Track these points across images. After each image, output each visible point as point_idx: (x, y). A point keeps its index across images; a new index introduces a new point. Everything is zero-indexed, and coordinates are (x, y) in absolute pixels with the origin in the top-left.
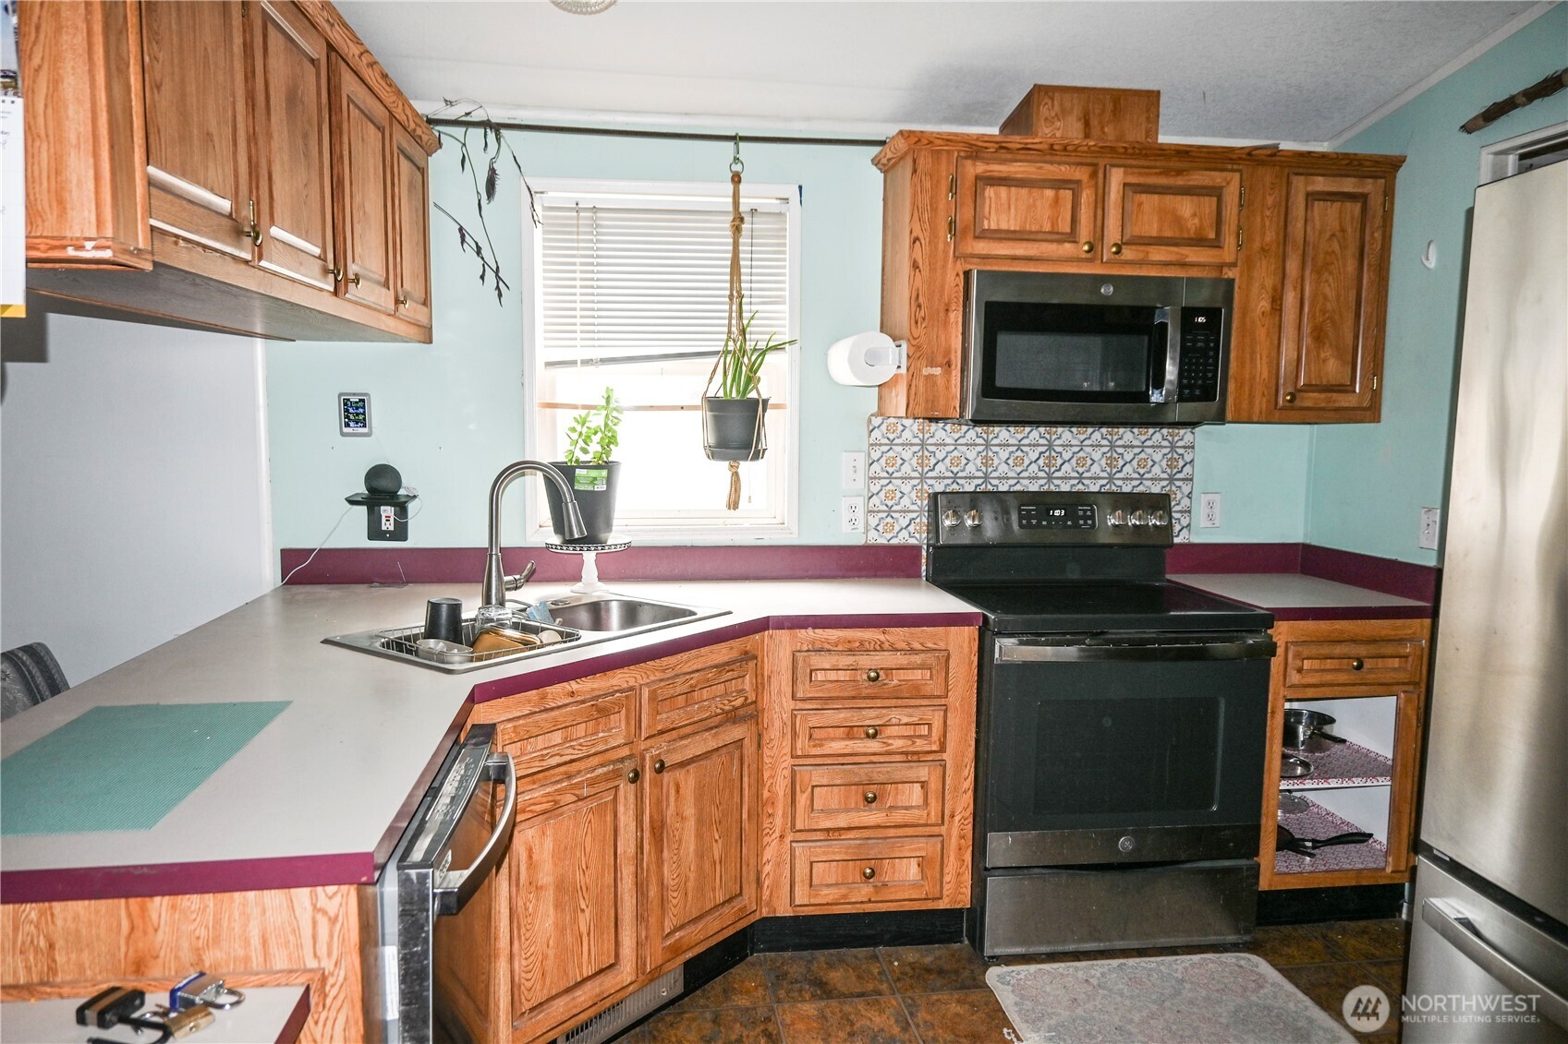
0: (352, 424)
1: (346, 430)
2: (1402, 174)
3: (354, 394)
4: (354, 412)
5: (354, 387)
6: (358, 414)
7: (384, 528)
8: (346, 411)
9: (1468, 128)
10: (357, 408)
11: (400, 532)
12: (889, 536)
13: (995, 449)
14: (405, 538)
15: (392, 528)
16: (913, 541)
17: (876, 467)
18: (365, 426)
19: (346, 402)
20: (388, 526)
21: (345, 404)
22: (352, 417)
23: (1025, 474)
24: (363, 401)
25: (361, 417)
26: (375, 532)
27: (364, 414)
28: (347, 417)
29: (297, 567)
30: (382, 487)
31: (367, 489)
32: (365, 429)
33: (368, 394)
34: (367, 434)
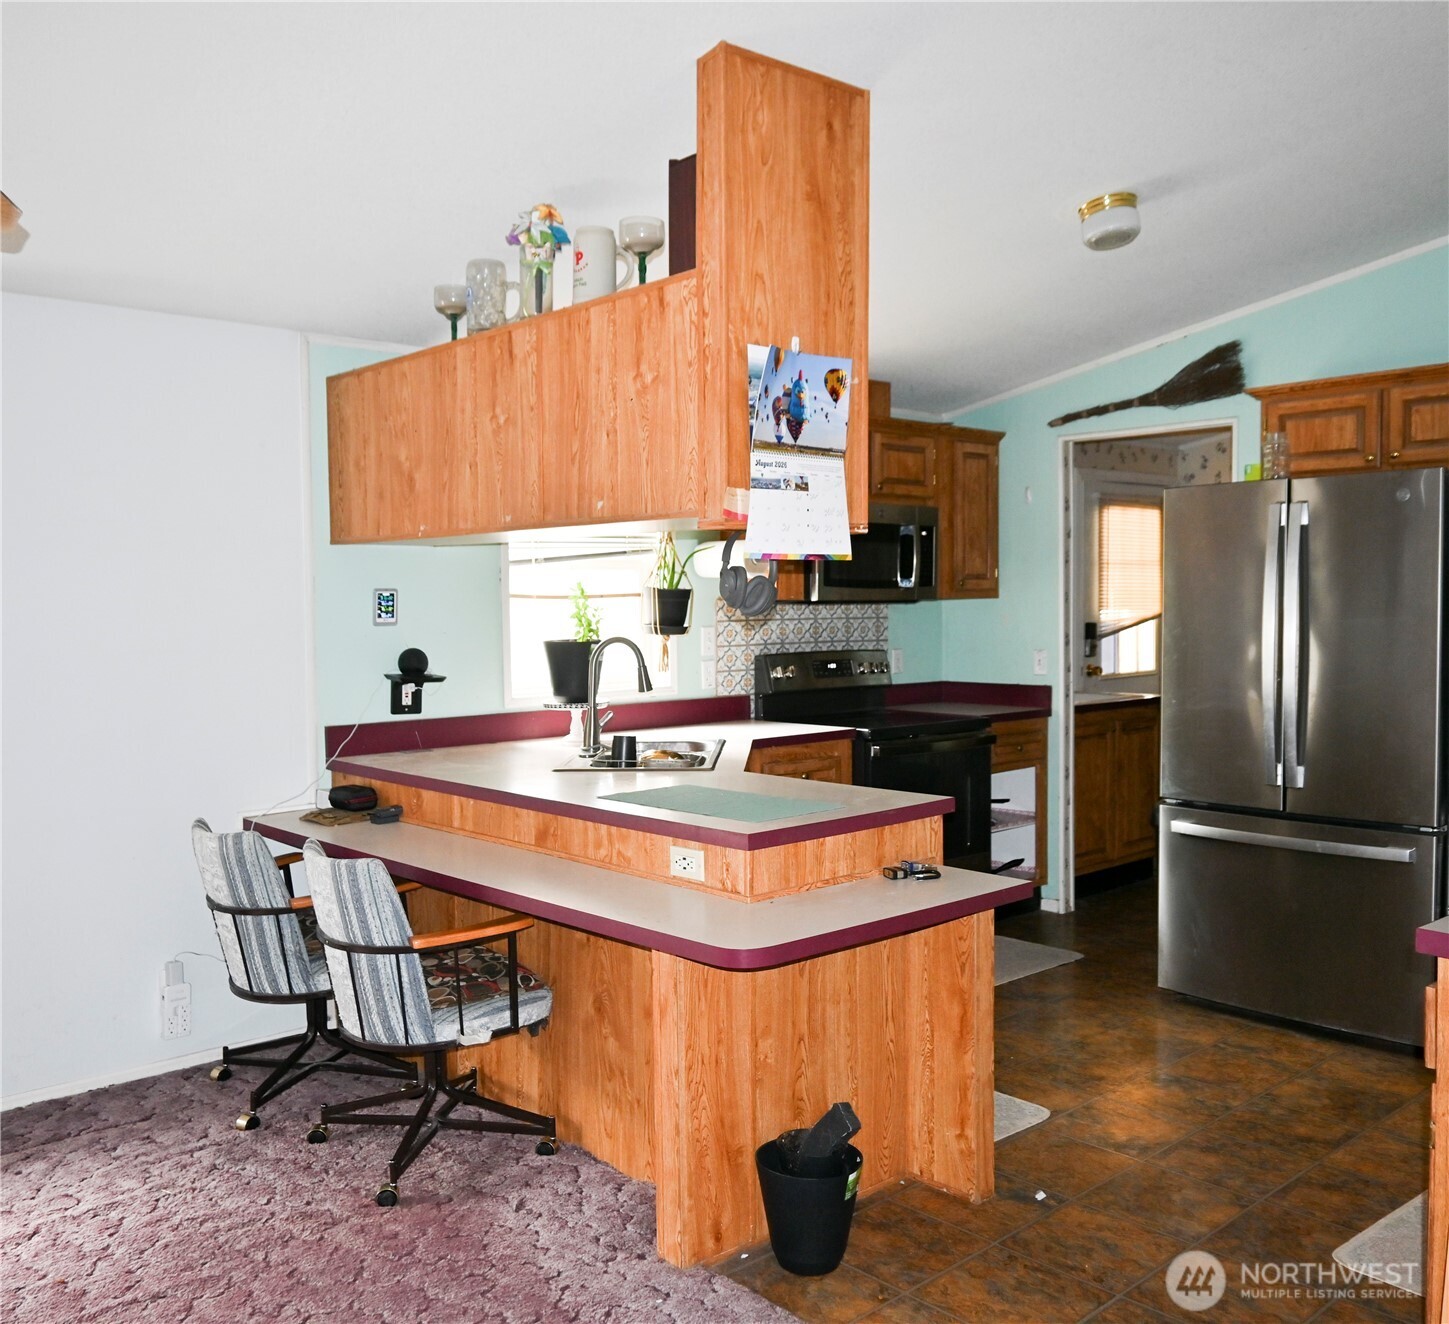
0: (383, 615)
1: (379, 620)
2: (1003, 444)
3: (386, 590)
4: (386, 604)
5: (386, 583)
6: (388, 607)
7: (404, 703)
8: (380, 604)
9: (1052, 424)
10: (388, 601)
11: (416, 706)
12: (729, 689)
13: (787, 622)
14: (419, 712)
15: (410, 703)
16: (743, 693)
17: (721, 638)
18: (393, 616)
19: (380, 596)
20: (407, 701)
21: (379, 598)
22: (383, 609)
23: (803, 640)
24: (392, 595)
25: (390, 609)
26: (397, 707)
27: (393, 606)
28: (379, 609)
29: (342, 741)
30: (413, 667)
31: (401, 670)
32: (393, 620)
33: (395, 590)
34: (395, 624)
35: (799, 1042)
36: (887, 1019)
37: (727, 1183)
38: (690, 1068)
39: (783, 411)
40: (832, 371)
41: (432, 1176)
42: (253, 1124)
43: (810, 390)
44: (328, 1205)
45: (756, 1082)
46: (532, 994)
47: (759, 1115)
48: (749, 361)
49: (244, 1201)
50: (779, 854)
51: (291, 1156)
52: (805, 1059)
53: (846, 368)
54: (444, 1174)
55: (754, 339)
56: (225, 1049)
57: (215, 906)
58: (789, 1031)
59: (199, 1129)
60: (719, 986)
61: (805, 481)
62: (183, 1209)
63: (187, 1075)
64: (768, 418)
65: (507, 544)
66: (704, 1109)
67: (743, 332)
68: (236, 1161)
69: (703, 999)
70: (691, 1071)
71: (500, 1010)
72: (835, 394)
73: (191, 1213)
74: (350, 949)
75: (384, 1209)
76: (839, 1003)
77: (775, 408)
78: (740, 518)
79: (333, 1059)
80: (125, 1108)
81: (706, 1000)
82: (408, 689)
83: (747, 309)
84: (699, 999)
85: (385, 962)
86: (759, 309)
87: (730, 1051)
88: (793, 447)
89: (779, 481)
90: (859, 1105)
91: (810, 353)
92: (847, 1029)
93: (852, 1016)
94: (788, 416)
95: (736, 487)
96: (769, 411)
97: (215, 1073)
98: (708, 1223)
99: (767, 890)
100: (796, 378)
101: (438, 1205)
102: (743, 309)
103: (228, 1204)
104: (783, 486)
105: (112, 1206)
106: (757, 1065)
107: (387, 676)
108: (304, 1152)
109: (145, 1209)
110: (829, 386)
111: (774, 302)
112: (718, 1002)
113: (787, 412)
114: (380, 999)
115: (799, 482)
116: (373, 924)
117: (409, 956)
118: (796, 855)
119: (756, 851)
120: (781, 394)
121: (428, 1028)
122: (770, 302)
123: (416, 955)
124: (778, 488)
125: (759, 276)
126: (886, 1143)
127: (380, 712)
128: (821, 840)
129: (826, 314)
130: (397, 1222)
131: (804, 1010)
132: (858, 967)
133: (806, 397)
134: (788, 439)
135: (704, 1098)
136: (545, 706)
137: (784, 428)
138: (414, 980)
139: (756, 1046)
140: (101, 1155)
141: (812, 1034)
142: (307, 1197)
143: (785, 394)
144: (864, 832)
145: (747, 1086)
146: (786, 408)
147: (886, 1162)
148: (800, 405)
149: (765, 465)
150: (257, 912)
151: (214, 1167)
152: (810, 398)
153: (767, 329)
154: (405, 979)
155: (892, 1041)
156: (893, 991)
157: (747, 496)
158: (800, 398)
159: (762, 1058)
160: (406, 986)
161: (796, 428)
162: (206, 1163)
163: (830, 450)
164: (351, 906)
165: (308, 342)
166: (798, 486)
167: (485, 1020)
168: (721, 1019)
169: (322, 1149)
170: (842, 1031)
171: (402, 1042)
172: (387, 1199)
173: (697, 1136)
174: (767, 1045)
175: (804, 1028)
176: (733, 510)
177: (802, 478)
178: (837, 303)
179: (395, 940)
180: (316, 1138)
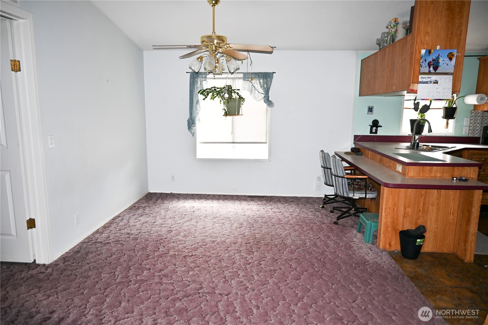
1: (369, 113)
4: (370, 110)
5: (371, 105)
7: (373, 131)
8: (369, 109)
11: (376, 132)
14: (377, 134)
16: (478, 136)
17: (472, 121)
19: (369, 108)
20: (374, 131)
24: (372, 107)
26: (371, 132)
27: (372, 110)
28: (369, 110)
29: (357, 139)
30: (375, 124)
31: (372, 124)
32: (372, 113)
33: (373, 106)
34: (372, 114)
35: (419, 212)
36: (451, 214)
37: (394, 235)
38: (386, 209)
39: (431, 65)
40: (450, 53)
41: (347, 223)
42: (323, 207)
43: (442, 59)
44: (325, 221)
45: (404, 217)
46: (372, 192)
47: (405, 224)
48: (421, 53)
49: (312, 217)
50: (417, 168)
51: (325, 213)
52: (421, 216)
53: (455, 52)
54: (349, 223)
55: (424, 48)
56: (325, 195)
57: (322, 167)
58: (416, 208)
59: (314, 206)
60: (396, 194)
61: (437, 81)
62: (302, 215)
63: (318, 198)
64: (426, 67)
65: (405, 95)
66: (389, 218)
67: (421, 47)
68: (316, 211)
69: (391, 195)
70: (386, 210)
71: (363, 194)
72: (451, 59)
73: (304, 216)
74: (335, 176)
75: (334, 224)
76: (433, 206)
77: (429, 64)
78: (415, 91)
79: (343, 201)
80: (305, 200)
81: (392, 196)
82: (374, 128)
83: (423, 41)
84: (390, 195)
85: (340, 179)
86: (427, 40)
87: (398, 208)
88: (434, 73)
89: (428, 82)
90: (438, 231)
91: (443, 49)
92: (436, 213)
93: (438, 210)
94: (433, 66)
95: (415, 83)
96: (427, 65)
97: (323, 199)
98: (388, 242)
99: (412, 176)
100: (437, 56)
101: (344, 227)
102: (421, 41)
103: (310, 217)
104: (429, 83)
105: (293, 212)
106: (405, 213)
107: (369, 125)
108: (328, 213)
109: (298, 214)
110: (449, 57)
111: (432, 38)
112: (395, 197)
113: (433, 65)
114: (339, 186)
115: (435, 81)
116: (338, 171)
117: (344, 179)
118: (423, 169)
119: (410, 166)
120: (431, 60)
121: (347, 194)
122: (430, 38)
123: (346, 179)
124: (428, 83)
125: (428, 33)
126: (446, 243)
127: (367, 133)
128: (432, 167)
129: (450, 39)
130: (334, 227)
131: (422, 205)
132: (441, 199)
133: (441, 60)
134: (433, 71)
135: (389, 216)
136: (409, 135)
137: (432, 69)
138: (345, 184)
139: (405, 209)
140: (297, 205)
141: (424, 210)
142: (323, 219)
143: (433, 60)
144: (447, 167)
145: (402, 217)
146: (433, 64)
147: (446, 247)
148: (438, 63)
149: (424, 78)
150: (327, 168)
151: (312, 211)
152: (442, 61)
153: (429, 45)
154: (343, 183)
155: (452, 219)
156: (454, 208)
157: (418, 86)
158: (438, 61)
159: (407, 212)
160: (343, 184)
161: (436, 68)
162: (311, 210)
163: (448, 73)
164: (335, 167)
165: (357, 53)
166: (434, 83)
167: (359, 195)
168: (396, 201)
169: (331, 214)
170: (434, 212)
171: (342, 195)
172: (335, 223)
173: (386, 223)
174: (409, 210)
175: (421, 209)
176: (413, 89)
177: (436, 80)
178: (455, 35)
179: (342, 175)
180: (331, 212)
